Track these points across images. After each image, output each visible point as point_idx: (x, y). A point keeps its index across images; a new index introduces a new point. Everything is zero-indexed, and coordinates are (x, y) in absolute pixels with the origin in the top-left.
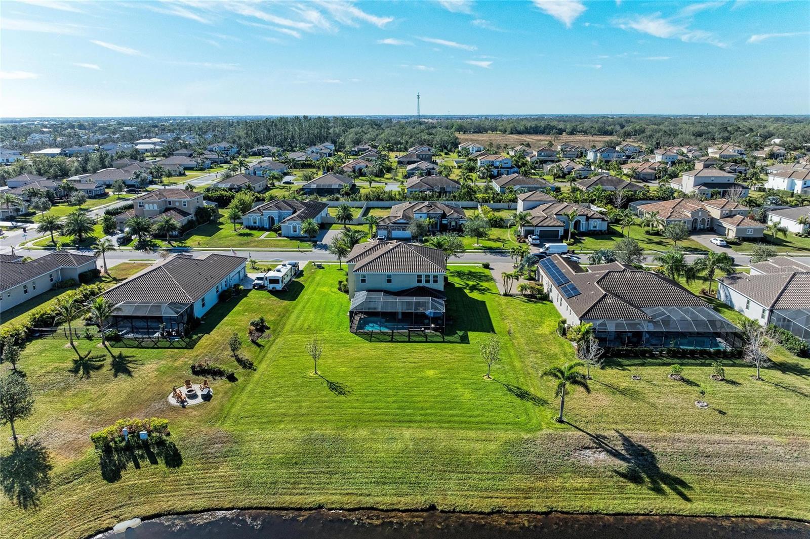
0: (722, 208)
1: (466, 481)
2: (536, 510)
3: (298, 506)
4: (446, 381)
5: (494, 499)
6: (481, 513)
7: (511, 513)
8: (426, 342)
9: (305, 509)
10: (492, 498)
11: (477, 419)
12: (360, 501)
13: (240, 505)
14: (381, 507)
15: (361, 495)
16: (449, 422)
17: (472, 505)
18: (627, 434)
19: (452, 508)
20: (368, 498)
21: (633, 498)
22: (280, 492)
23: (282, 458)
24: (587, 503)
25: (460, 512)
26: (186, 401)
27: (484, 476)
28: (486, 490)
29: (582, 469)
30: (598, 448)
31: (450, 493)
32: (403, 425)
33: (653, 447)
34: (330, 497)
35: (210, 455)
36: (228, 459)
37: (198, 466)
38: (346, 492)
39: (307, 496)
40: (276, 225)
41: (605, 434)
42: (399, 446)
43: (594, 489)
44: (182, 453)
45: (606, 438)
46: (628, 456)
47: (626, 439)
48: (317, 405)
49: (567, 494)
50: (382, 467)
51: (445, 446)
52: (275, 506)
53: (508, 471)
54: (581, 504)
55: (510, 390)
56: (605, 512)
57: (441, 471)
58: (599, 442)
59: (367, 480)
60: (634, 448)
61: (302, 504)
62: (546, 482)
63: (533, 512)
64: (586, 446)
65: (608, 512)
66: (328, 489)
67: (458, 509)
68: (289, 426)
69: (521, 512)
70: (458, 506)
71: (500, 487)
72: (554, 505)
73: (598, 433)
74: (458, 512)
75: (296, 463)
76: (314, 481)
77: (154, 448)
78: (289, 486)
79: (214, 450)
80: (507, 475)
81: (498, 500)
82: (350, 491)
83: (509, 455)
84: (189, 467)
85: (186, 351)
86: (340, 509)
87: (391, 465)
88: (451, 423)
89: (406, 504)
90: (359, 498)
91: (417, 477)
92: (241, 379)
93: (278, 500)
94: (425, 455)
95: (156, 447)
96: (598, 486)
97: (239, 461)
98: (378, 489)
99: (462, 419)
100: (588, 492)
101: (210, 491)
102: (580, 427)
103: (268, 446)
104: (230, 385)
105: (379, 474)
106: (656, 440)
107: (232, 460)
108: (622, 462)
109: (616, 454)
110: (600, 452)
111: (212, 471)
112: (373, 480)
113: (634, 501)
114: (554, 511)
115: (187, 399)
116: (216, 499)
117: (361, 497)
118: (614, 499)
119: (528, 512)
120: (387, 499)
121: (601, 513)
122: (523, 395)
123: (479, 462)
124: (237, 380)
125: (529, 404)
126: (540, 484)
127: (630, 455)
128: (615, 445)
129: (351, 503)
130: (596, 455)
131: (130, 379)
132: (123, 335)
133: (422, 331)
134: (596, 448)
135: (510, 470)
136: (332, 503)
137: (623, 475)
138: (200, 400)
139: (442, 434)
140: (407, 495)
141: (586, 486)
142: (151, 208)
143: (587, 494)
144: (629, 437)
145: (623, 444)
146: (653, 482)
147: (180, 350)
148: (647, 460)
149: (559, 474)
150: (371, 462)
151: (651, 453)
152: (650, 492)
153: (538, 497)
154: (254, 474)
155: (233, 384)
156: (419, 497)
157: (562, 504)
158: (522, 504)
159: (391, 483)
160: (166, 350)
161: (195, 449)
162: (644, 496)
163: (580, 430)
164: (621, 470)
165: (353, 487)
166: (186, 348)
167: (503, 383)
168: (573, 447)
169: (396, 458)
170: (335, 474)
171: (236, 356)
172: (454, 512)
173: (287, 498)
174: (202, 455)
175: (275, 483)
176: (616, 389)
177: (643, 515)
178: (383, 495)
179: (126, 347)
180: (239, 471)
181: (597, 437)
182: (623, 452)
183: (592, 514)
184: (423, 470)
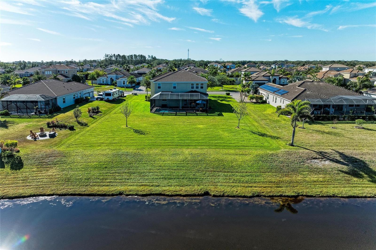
0: (351, 72)
1: (231, 177)
2: (287, 194)
3: (104, 193)
4: (211, 129)
5: (253, 188)
6: (244, 197)
7: (268, 197)
8: (197, 115)
9: (109, 195)
10: (251, 187)
11: (235, 145)
12: (151, 189)
13: (59, 192)
14: (168, 193)
15: (152, 186)
16: (216, 146)
17: (237, 192)
18: (341, 151)
19: (222, 194)
20: (157, 188)
21: (359, 187)
22: (91, 184)
23: (96, 165)
24: (325, 190)
25: (228, 196)
26: (38, 138)
27: (244, 174)
28: (247, 182)
29: (315, 170)
30: (323, 158)
31: (219, 184)
32: (184, 147)
33: (362, 157)
34: (129, 187)
35: (44, 164)
36: (57, 165)
37: (34, 169)
38: (141, 184)
39: (111, 187)
40: (114, 82)
41: (326, 151)
42: (181, 157)
43: (328, 182)
44: (25, 162)
45: (327, 153)
46: (346, 163)
47: (341, 154)
48: (125, 139)
49: (308, 184)
50: (168, 169)
51: (214, 158)
52: (86, 193)
53: (261, 171)
54: (320, 190)
55: (254, 133)
56: (340, 195)
57: (212, 171)
58: (323, 156)
59: (157, 177)
60: (349, 159)
61: (106, 192)
62: (291, 177)
63: (285, 196)
64: (314, 157)
65: (343, 196)
66: (128, 182)
67: (226, 194)
68: (104, 148)
69: (275, 196)
70: (226, 192)
71: (257, 180)
72: (300, 191)
73: (320, 150)
74: (226, 196)
75: (106, 167)
76: (117, 177)
77: (5, 159)
78: (98, 180)
79: (48, 161)
80: (261, 174)
81: (256, 188)
82: (144, 184)
83: (260, 162)
84: (27, 170)
85: (47, 119)
86: (136, 195)
87: (175, 168)
88: (217, 146)
89: (186, 191)
90: (150, 188)
91: (194, 175)
92: (77, 130)
93: (89, 189)
94: (199, 162)
95: (6, 158)
96: (330, 179)
97: (65, 166)
98: (166, 182)
99: (224, 144)
100: (324, 183)
101: (39, 184)
102: (307, 148)
103: (87, 158)
104: (70, 132)
105: (166, 173)
106: (362, 154)
107: (60, 166)
108: (343, 166)
109: (337, 162)
110: (325, 160)
111: (44, 172)
112: (162, 177)
113: (360, 188)
114: (301, 195)
115: (39, 137)
116: (42, 189)
117: (152, 187)
118: (345, 187)
119: (281, 196)
120: (172, 188)
121: (337, 196)
122: (263, 135)
123: (240, 166)
124: (75, 130)
125: (268, 139)
126: (287, 179)
127: (348, 162)
128: (334, 157)
129: (144, 190)
130: (322, 162)
131: (6, 129)
132: (11, 113)
133: (194, 112)
134: (322, 158)
135: (262, 171)
136: (130, 191)
137: (346, 173)
138: (48, 137)
139: (211, 151)
140: (187, 185)
141: (321, 179)
142: (49, 73)
143: (323, 184)
144: (343, 153)
145: (340, 156)
146: (370, 177)
147: (44, 119)
148: (360, 165)
149: (300, 173)
150: (161, 166)
151: (361, 161)
152: (370, 183)
153: (287, 187)
154: (74, 174)
155: (72, 131)
156: (196, 187)
157: (305, 191)
158: (276, 191)
159: (175, 179)
160: (35, 119)
161: (35, 159)
162: (367, 185)
163: (307, 149)
164: (344, 170)
165: (147, 181)
166: (48, 118)
167: (248, 130)
168: (305, 158)
169: (179, 164)
170: (134, 173)
171: (78, 121)
172: (223, 196)
173: (96, 188)
174: (39, 163)
175: (88, 179)
176: (323, 132)
177: (370, 197)
178: (169, 186)
179: (11, 118)
180: (63, 172)
181: (321, 153)
182: (342, 160)
183: (331, 197)
184: (198, 171)
